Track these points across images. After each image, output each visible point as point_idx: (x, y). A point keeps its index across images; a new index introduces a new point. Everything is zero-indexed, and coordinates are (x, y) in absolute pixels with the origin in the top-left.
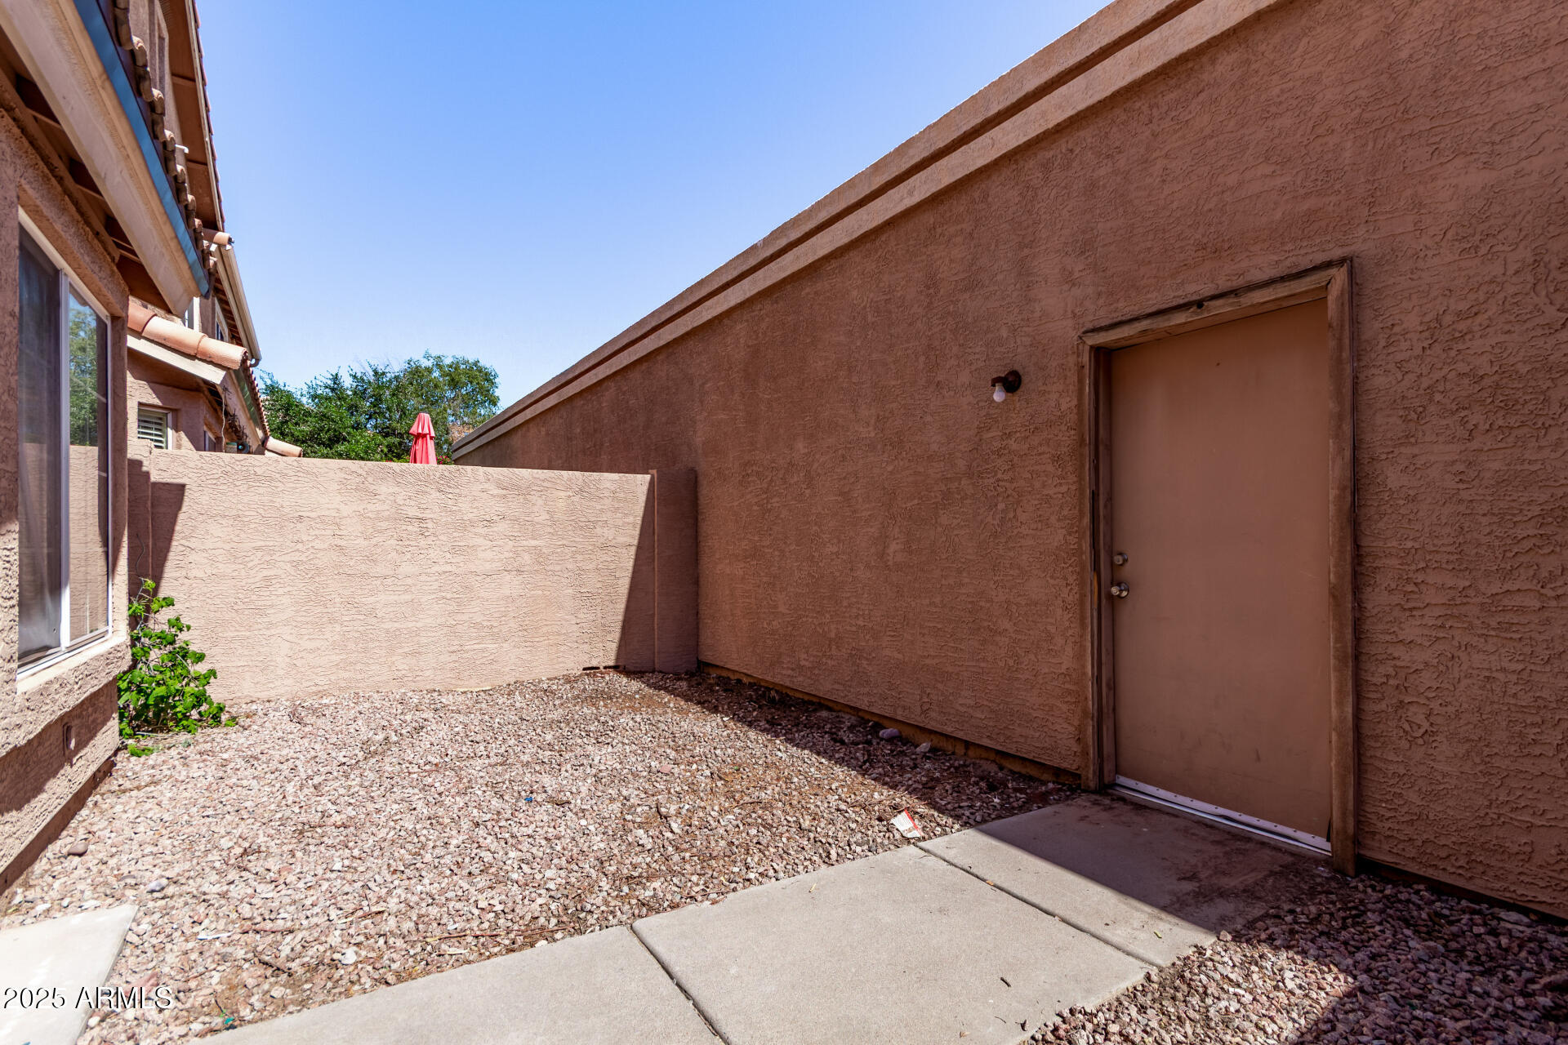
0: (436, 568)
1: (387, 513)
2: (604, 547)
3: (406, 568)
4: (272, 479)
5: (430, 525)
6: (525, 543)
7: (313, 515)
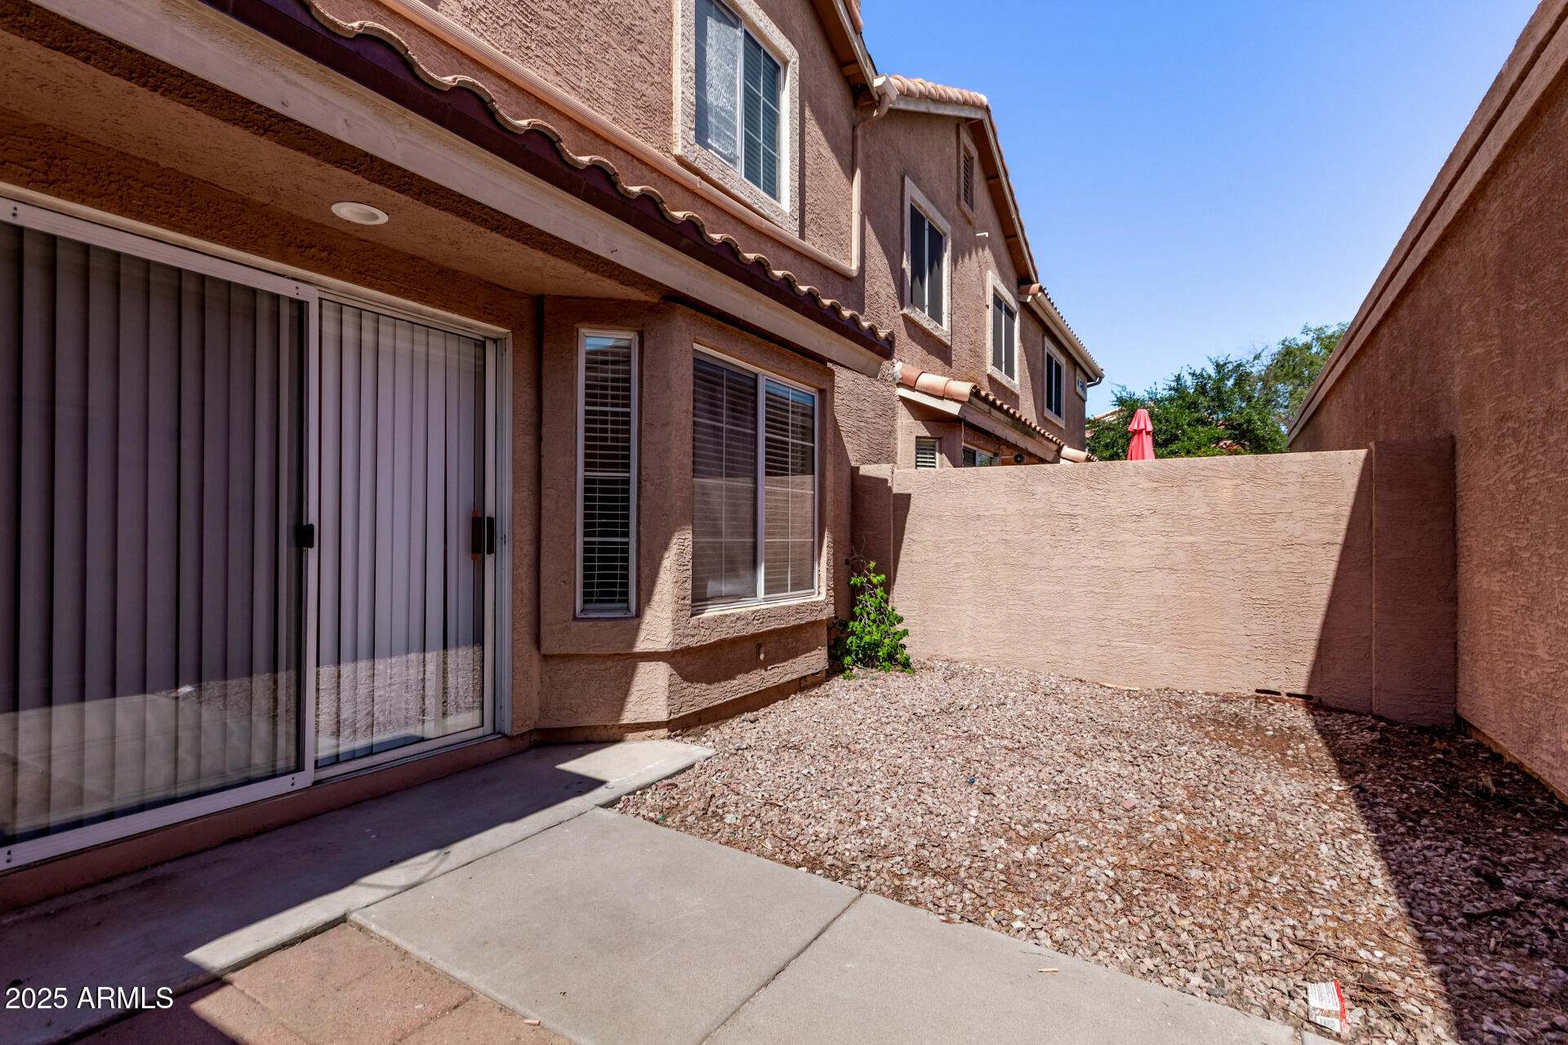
0: (1085, 563)
1: (1041, 512)
2: (1288, 546)
3: (1059, 562)
4: (960, 486)
5: (1080, 521)
6: (1179, 539)
7: (986, 514)
